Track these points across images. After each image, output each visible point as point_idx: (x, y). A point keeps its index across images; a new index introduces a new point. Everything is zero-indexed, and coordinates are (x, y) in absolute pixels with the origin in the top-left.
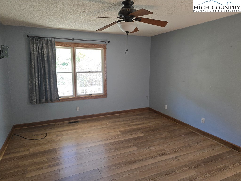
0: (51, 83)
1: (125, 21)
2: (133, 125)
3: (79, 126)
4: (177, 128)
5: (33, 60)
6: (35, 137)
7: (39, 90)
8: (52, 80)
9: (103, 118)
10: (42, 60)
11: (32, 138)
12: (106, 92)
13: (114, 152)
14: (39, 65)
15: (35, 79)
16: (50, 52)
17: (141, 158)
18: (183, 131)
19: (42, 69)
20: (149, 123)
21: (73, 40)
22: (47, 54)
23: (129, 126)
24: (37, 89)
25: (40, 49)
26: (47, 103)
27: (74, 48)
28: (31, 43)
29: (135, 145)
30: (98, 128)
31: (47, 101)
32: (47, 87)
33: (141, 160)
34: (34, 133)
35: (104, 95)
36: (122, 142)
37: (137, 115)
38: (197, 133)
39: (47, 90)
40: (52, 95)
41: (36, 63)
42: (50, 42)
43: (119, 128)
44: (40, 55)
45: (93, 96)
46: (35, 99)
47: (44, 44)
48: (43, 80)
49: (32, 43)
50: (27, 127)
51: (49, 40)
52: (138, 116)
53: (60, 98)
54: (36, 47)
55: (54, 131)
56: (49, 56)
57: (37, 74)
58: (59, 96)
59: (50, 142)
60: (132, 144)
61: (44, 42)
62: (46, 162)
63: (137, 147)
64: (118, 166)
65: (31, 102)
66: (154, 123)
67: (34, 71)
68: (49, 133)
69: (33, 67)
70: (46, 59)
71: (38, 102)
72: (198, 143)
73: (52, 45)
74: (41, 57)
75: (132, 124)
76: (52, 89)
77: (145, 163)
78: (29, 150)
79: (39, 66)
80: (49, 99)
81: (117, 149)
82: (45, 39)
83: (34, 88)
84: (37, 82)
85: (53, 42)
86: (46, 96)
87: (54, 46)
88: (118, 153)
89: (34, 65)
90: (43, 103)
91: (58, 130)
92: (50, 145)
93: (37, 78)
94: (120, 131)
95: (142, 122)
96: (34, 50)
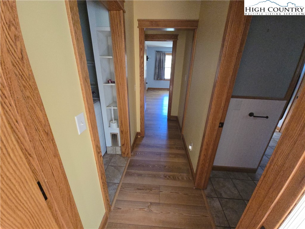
16: (163, 58)
28: (157, 54)
40: (162, 77)
44: (160, 59)
46: (156, 78)
47: (162, 54)
57: (158, 68)
58: (165, 78)
79: (159, 64)
87: (165, 55)
96: (158, 57)
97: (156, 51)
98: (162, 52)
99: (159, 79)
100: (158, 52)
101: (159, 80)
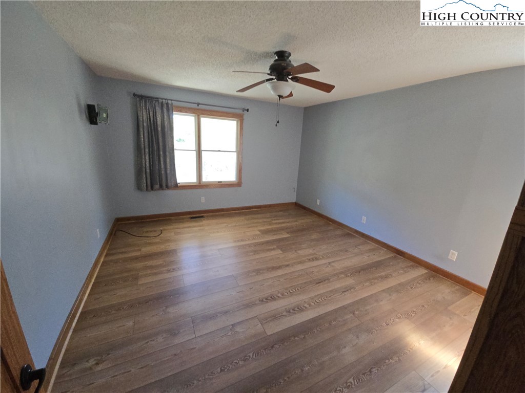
0: (168, 163)
1: (278, 80)
2: (276, 223)
3: (205, 222)
4: (331, 228)
5: (141, 130)
6: (147, 235)
7: (150, 173)
8: (168, 160)
9: (236, 213)
10: (154, 130)
11: (143, 236)
12: (241, 179)
13: (252, 255)
14: (150, 137)
15: (145, 156)
16: (165, 120)
17: (286, 263)
18: (339, 232)
19: (155, 142)
20: (296, 221)
21: (198, 104)
22: (161, 122)
23: (270, 225)
24: (148, 171)
25: (151, 115)
26: (162, 191)
27: (199, 116)
28: (138, 105)
29: (278, 247)
30: (230, 225)
31: (161, 187)
32: (161, 169)
33: (287, 266)
34: (145, 230)
35: (238, 184)
36: (262, 244)
37: (281, 211)
38: (354, 234)
39: (161, 173)
40: (169, 180)
41: (146, 134)
42: (165, 106)
43: (257, 226)
44: (152, 123)
45: (223, 184)
46: (145, 184)
47: (157, 108)
48: (156, 158)
49: (140, 105)
50: (134, 221)
51: (164, 103)
52: (282, 213)
53: (179, 185)
54: (147, 111)
55: (171, 227)
56: (164, 126)
57: (147, 150)
58: (178, 182)
59: (168, 241)
60: (275, 247)
61: (157, 104)
62: (164, 266)
63: (281, 250)
64: (258, 272)
65: (139, 187)
66: (303, 221)
67: (143, 146)
68: (164, 230)
69: (143, 139)
70: (159, 129)
71: (149, 188)
72: (356, 246)
73: (168, 110)
74: (153, 126)
75: (274, 222)
76: (168, 172)
77: (293, 269)
78: (140, 250)
79: (150, 139)
80: (164, 185)
81: (256, 252)
82: (158, 101)
83: (144, 170)
84: (148, 160)
85: (170, 106)
86: (159, 181)
87: (171, 110)
88: (257, 256)
89: (144, 137)
90: (155, 190)
91: (177, 227)
92: (167, 244)
93: (147, 156)
94: (260, 231)
95: (287, 220)
96: (144, 115)
97: (135, 95)
98: (157, 99)
99: (157, 186)
100: (142, 97)
101: (159, 190)
